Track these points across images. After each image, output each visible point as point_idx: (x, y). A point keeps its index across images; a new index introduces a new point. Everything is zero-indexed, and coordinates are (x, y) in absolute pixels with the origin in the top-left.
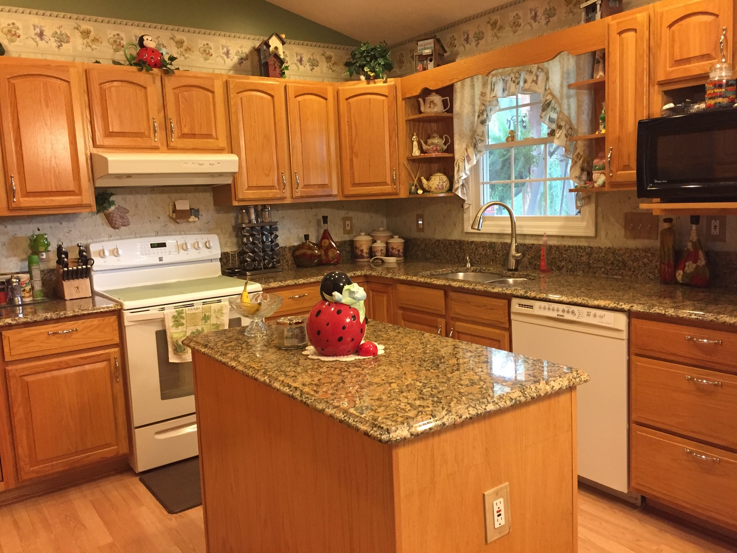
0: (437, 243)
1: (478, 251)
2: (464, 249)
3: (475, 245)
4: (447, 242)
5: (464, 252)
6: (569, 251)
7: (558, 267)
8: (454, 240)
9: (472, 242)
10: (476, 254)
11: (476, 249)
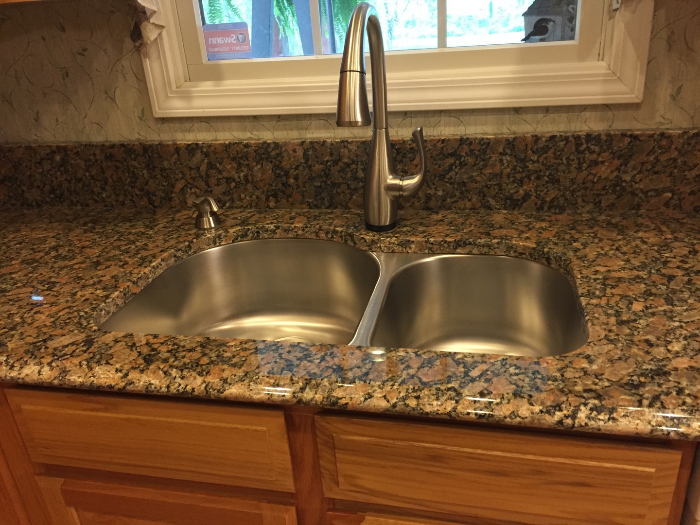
0: (58, 158)
1: (220, 172)
2: (163, 170)
3: (207, 155)
4: (98, 152)
5: (167, 178)
6: (550, 153)
7: (510, 198)
8: (123, 145)
9: (193, 148)
10: (213, 181)
11: (211, 166)
